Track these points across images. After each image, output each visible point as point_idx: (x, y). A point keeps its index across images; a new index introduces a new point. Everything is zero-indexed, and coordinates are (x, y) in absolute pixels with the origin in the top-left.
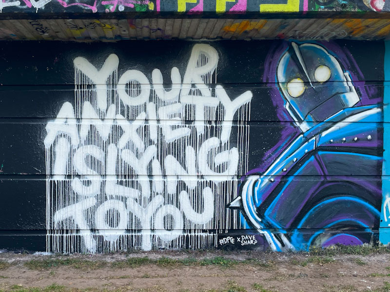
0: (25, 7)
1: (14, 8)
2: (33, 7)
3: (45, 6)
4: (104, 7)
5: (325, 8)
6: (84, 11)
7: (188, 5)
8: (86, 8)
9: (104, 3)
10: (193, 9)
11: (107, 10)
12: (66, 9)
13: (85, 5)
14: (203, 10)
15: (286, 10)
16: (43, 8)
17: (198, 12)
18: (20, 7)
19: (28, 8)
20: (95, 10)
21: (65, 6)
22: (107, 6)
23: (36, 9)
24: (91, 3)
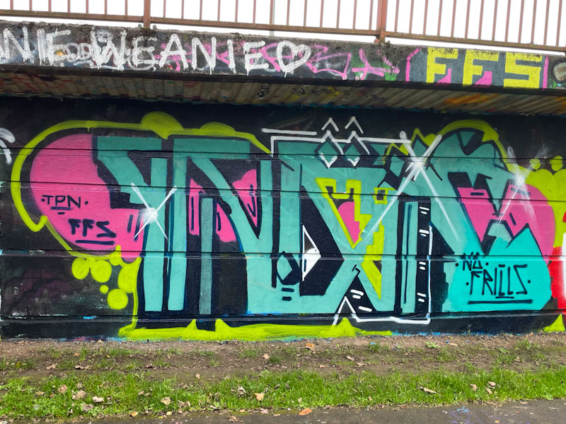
0: (273, 70)
1: (261, 71)
2: (281, 71)
3: (295, 70)
4: (353, 74)
5: (562, 86)
6: (334, 78)
7: (437, 76)
8: (336, 75)
9: (354, 70)
10: (441, 81)
11: (357, 78)
12: (316, 75)
13: (335, 71)
14: (450, 82)
15: (527, 86)
16: (292, 73)
17: (445, 84)
18: (268, 70)
19: (277, 72)
20: (345, 77)
21: (315, 72)
22: (357, 73)
23: (284, 73)
24: (342, 70)
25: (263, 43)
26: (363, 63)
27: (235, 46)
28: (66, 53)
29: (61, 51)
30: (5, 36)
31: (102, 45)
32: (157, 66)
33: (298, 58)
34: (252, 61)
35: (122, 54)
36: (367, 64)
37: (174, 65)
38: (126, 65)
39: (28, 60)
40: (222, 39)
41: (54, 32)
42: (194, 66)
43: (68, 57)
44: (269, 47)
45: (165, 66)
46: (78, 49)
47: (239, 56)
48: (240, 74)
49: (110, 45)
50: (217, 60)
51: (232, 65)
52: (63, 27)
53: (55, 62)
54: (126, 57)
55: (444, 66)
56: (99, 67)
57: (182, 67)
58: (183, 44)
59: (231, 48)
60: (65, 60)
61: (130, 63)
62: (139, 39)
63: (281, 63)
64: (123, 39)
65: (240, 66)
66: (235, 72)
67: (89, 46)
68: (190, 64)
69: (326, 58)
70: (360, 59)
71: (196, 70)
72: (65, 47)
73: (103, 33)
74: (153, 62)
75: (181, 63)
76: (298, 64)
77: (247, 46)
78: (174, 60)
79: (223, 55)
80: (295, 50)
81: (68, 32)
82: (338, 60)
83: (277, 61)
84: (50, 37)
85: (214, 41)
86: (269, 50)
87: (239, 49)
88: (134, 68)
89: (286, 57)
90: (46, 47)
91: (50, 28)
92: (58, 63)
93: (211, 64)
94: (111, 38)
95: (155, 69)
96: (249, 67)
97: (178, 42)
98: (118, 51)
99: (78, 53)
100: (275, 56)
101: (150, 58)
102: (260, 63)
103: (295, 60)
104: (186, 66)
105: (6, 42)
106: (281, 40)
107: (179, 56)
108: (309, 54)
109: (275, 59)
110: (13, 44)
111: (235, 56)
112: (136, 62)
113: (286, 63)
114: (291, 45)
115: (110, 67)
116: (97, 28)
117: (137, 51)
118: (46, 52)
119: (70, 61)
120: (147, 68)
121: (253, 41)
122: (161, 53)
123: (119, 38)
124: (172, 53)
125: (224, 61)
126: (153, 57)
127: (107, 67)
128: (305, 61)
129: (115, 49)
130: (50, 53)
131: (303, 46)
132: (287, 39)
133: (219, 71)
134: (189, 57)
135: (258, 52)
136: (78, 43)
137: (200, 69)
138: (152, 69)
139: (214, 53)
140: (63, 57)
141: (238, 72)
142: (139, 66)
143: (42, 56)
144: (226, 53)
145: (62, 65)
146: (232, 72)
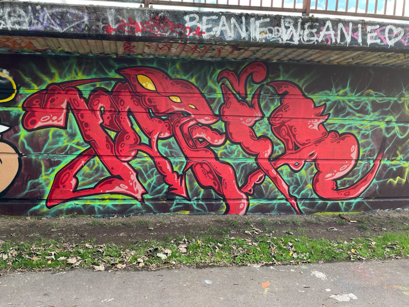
25: (378, 26)
27: (362, 28)
28: (266, 33)
29: (263, 32)
30: (232, 22)
31: (287, 28)
32: (317, 41)
33: (397, 36)
34: (372, 38)
35: (298, 34)
37: (327, 41)
38: (299, 41)
39: (244, 38)
40: (355, 23)
41: (260, 19)
42: (339, 41)
43: (267, 35)
44: (381, 29)
45: (322, 41)
46: (274, 31)
47: (364, 34)
48: (364, 46)
49: (292, 28)
50: (352, 37)
51: (360, 41)
52: (265, 16)
53: (260, 39)
54: (300, 35)
56: (284, 42)
57: (331, 42)
58: (333, 27)
59: (360, 30)
60: (266, 38)
61: (302, 39)
62: (308, 24)
63: (387, 39)
64: (299, 24)
65: (364, 41)
66: (361, 45)
67: (280, 29)
68: (336, 40)
71: (339, 43)
72: (266, 29)
73: (288, 20)
74: (315, 39)
75: (331, 39)
76: (397, 40)
77: (369, 28)
78: (327, 37)
79: (355, 34)
80: (396, 31)
81: (268, 20)
83: (385, 38)
84: (258, 23)
85: (351, 25)
86: (381, 31)
87: (365, 30)
88: (304, 43)
89: (390, 35)
90: (255, 29)
91: (258, 17)
92: (262, 40)
93: (348, 40)
94: (292, 24)
95: (316, 43)
96: (369, 42)
97: (331, 26)
98: (296, 32)
99: (273, 33)
100: (384, 35)
101: (314, 36)
102: (375, 39)
103: (395, 38)
104: (334, 41)
105: (232, 26)
106: (388, 24)
107: (330, 34)
108: (403, 34)
109: (384, 37)
110: (236, 28)
111: (362, 34)
112: (306, 39)
113: (390, 39)
114: (393, 28)
115: (291, 42)
116: (285, 17)
117: (307, 32)
118: (255, 32)
119: (268, 38)
120: (312, 43)
121: (372, 25)
122: (321, 33)
123: (297, 23)
124: (327, 33)
125: (356, 37)
126: (316, 36)
127: (289, 42)
128: (400, 38)
129: (294, 31)
130: (257, 33)
131: (400, 28)
132: (391, 24)
133: (352, 44)
134: (336, 35)
135: (375, 32)
136: (274, 27)
137: (342, 43)
138: (314, 43)
139: (350, 32)
140: (264, 36)
142: (307, 41)
143: (252, 36)
144: (357, 32)
145: (264, 41)
146: (359, 45)
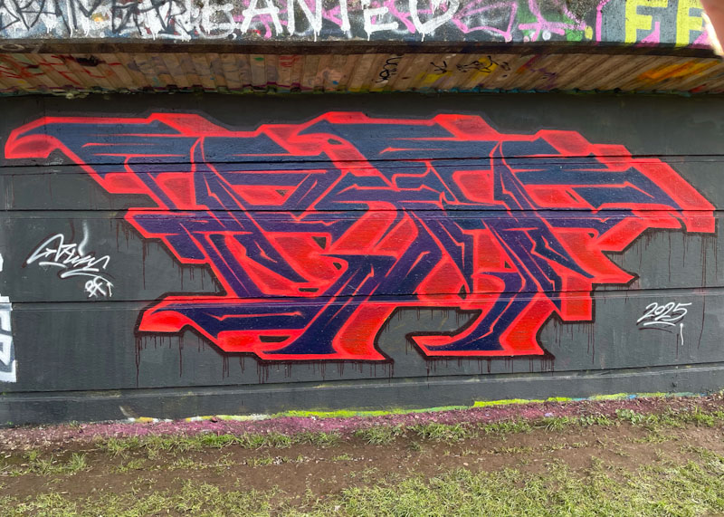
0: (405, 32)
1: (388, 33)
2: (417, 32)
3: (436, 30)
4: (521, 33)
6: (493, 40)
7: (639, 31)
8: (496, 35)
9: (522, 27)
10: (646, 39)
11: (526, 39)
12: (466, 35)
13: (495, 30)
14: (658, 41)
16: (433, 34)
17: (652, 43)
18: (398, 32)
19: (410, 34)
20: (508, 39)
21: (466, 31)
22: (526, 31)
23: (421, 35)
24: (504, 27)
26: (535, 17)
28: (107, 17)
31: (157, 4)
32: (238, 31)
33: (440, 12)
34: (375, 19)
35: (188, 16)
36: (540, 17)
37: (262, 30)
38: (193, 32)
39: (53, 31)
42: (291, 30)
43: (109, 22)
45: (250, 31)
46: (125, 11)
47: (356, 12)
48: (357, 39)
50: (324, 21)
51: (346, 27)
53: (91, 31)
54: (192, 20)
55: (649, 18)
56: (155, 36)
57: (274, 32)
59: (343, 2)
60: (107, 28)
61: (198, 29)
63: (416, 20)
65: (357, 27)
66: (350, 36)
67: (139, 6)
68: (285, 28)
69: (480, 11)
70: (529, 12)
71: (294, 35)
72: (105, 9)
74: (231, 26)
75: (273, 26)
76: (441, 21)
78: (262, 22)
79: (333, 12)
80: (436, 1)
82: (498, 13)
83: (410, 18)
86: (398, 2)
88: (205, 37)
89: (422, 11)
92: (97, 33)
93: (316, 25)
95: (235, 36)
96: (370, 28)
98: (182, 12)
99: (125, 17)
100: (408, 11)
101: (228, 21)
102: (385, 22)
103: (435, 16)
104: (279, 30)
107: (269, 15)
108: (456, 8)
109: (407, 15)
111: (349, 12)
112: (208, 27)
113: (423, 20)
115: (171, 36)
117: (208, 11)
119: (112, 29)
120: (225, 36)
122: (244, 13)
124: (260, 12)
125: (334, 20)
126: (232, 19)
127: (166, 36)
128: (451, 17)
129: (176, 9)
133: (327, 35)
134: (283, 17)
135: (382, 5)
136: (124, 2)
137: (300, 34)
138: (231, 36)
139: (319, 9)
140: (102, 24)
141: (354, 36)
142: (213, 33)
143: (73, 25)
144: (336, 8)
145: (102, 36)
146: (345, 36)
